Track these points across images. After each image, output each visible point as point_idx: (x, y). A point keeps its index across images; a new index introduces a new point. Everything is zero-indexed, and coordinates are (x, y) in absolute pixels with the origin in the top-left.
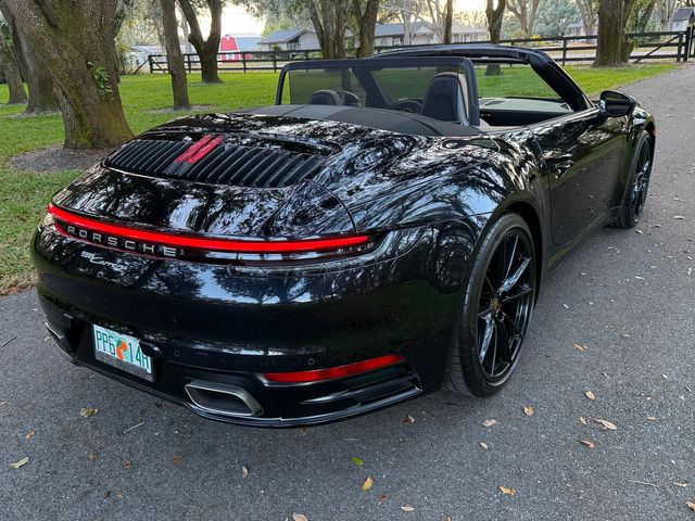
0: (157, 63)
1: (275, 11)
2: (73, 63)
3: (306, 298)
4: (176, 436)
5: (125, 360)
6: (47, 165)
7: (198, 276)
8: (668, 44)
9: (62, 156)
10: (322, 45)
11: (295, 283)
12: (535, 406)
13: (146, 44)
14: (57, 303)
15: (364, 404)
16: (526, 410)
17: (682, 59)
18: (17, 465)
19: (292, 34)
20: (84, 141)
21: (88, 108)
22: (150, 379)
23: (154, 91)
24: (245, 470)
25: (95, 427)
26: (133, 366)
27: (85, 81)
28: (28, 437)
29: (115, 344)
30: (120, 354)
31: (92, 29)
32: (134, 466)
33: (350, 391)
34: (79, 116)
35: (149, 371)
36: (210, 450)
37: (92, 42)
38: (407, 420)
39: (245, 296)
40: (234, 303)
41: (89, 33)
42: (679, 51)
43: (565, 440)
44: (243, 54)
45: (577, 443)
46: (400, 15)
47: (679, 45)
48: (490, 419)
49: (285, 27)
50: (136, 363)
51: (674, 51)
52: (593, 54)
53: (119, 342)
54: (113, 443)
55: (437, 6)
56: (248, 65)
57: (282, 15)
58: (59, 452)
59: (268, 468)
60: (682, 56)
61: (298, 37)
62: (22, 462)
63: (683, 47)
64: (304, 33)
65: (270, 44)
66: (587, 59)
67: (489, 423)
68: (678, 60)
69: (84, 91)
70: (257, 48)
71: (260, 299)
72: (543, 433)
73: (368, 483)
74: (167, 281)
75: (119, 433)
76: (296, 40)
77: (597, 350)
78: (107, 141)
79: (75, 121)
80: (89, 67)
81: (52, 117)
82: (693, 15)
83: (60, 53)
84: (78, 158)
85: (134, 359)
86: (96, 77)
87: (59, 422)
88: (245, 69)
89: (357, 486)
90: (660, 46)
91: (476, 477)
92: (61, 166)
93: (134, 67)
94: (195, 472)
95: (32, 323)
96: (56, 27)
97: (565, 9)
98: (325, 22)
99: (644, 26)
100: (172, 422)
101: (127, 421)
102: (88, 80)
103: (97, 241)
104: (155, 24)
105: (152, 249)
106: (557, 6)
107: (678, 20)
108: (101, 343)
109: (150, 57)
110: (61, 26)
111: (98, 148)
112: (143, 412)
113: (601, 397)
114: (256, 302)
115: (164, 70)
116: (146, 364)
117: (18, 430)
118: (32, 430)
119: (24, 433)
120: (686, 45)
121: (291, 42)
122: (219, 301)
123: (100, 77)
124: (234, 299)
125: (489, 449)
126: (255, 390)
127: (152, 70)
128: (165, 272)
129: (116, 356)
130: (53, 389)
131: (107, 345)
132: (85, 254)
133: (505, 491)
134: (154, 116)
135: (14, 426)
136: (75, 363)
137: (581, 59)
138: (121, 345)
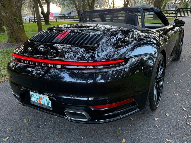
0: (31, 20)
1: (64, 5)
2: (10, 17)
3: (102, 81)
4: (57, 127)
5: (42, 103)
6: (3, 47)
7: (62, 75)
8: (172, 13)
9: (7, 45)
10: (78, 14)
11: (98, 77)
12: (169, 113)
13: (28, 15)
14: (16, 85)
15: (122, 115)
16: (167, 114)
17: (176, 17)
18: (5, 140)
19: (69, 12)
20: (13, 40)
21: (15, 30)
22: (51, 109)
23: (31, 27)
24: (82, 138)
25: (30, 126)
26: (45, 105)
27: (13, 23)
28: (8, 130)
29: (38, 98)
30: (40, 101)
31: (15, 7)
32: (45, 138)
33: (119, 111)
34: (12, 33)
35: (51, 106)
36: (69, 132)
37: (15, 11)
38: (131, 119)
39: (81, 80)
40: (77, 83)
41: (14, 9)
42: (175, 15)
43: (181, 123)
44: (56, 17)
45: (186, 124)
46: (99, 7)
47: (175, 14)
48: (156, 118)
49: (67, 10)
50: (46, 104)
51: (173, 15)
52: (152, 16)
53: (40, 97)
54: (37, 130)
55: (109, 4)
56: (57, 20)
57: (66, 6)
58: (19, 135)
59: (90, 137)
60: (176, 16)
61: (71, 13)
62: (7, 138)
63: (176, 14)
64: (72, 11)
65: (63, 15)
66: (150, 18)
67: (157, 119)
68: (175, 18)
69: (13, 25)
70: (59, 16)
71: (87, 81)
72: (174, 121)
73: (124, 140)
74: (51, 76)
75: (38, 127)
76: (70, 13)
77: (181, 95)
78: (21, 40)
79: (11, 35)
80: (15, 18)
81: (2, 34)
82: (176, 6)
83: (6, 14)
84: (12, 45)
85: (45, 102)
86: (17, 21)
87: (18, 124)
88: (56, 21)
89: (120, 141)
90: (170, 14)
91: (158, 137)
92: (7, 47)
93: (25, 21)
94: (66, 139)
95: (4, 93)
96: (4, 6)
97: (142, 5)
98: (79, 8)
99: (164, 9)
100: (55, 123)
101: (40, 123)
102: (14, 22)
103: (32, 64)
104: (30, 9)
105: (52, 66)
106: (140, 4)
107: (172, 7)
108: (33, 98)
109: (29, 18)
110: (6, 6)
111: (18, 42)
112: (45, 120)
113: (188, 109)
114: (85, 82)
115: (33, 22)
116: (50, 104)
117: (4, 127)
118: (9, 127)
119: (6, 128)
120: (177, 13)
121: (69, 14)
122: (71, 82)
123: (18, 21)
124: (77, 81)
125: (159, 127)
126: (88, 111)
127: (30, 22)
128: (50, 74)
129: (38, 102)
130: (14, 114)
131: (35, 99)
132: (28, 69)
133: (168, 141)
134: (32, 33)
135: (2, 126)
136: (23, 105)
137: (149, 18)
138: (40, 98)
